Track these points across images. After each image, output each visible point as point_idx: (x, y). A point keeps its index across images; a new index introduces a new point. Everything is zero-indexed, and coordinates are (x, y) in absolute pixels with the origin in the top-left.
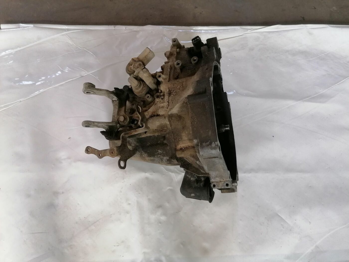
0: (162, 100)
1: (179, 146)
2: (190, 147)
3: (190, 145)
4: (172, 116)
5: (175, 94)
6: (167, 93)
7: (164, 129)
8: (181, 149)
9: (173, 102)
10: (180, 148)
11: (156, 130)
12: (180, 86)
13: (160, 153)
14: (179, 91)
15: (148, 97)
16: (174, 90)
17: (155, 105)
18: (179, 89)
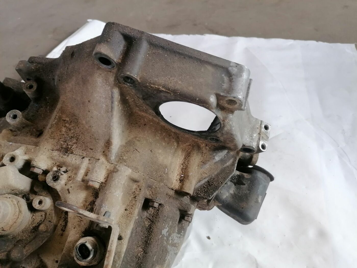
0: (69, 172)
1: (174, 181)
2: (184, 163)
3: (181, 160)
4: (120, 159)
5: (75, 141)
6: (62, 155)
7: (133, 190)
8: (182, 181)
9: (92, 147)
10: (179, 182)
12: (65, 126)
13: (168, 233)
15: (40, 202)
16: (65, 139)
17: (69, 192)
18: (70, 130)
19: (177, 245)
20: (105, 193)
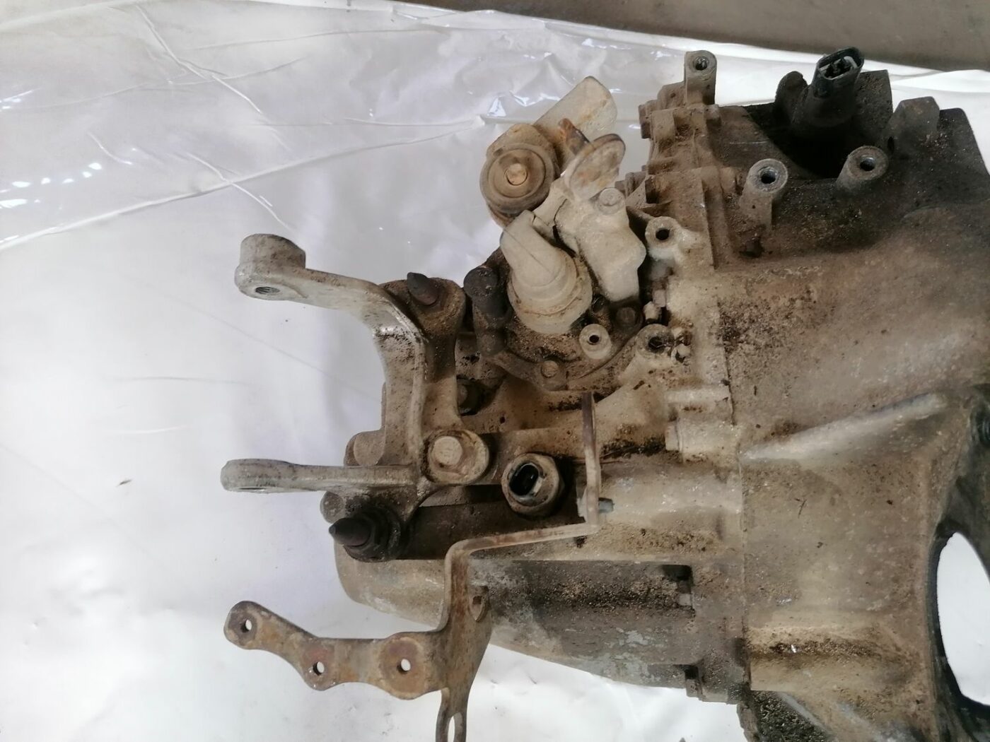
0: (681, 366)
1: (768, 630)
2: (834, 645)
3: (837, 633)
4: (758, 473)
5: (762, 342)
6: (714, 331)
7: (694, 533)
8: (778, 650)
9: (760, 390)
10: (773, 643)
11: (644, 531)
12: (792, 300)
13: (634, 645)
14: (786, 324)
15: (594, 340)
16: (757, 317)
17: (636, 388)
18: (787, 317)
19: (622, 672)
20: (658, 473)
